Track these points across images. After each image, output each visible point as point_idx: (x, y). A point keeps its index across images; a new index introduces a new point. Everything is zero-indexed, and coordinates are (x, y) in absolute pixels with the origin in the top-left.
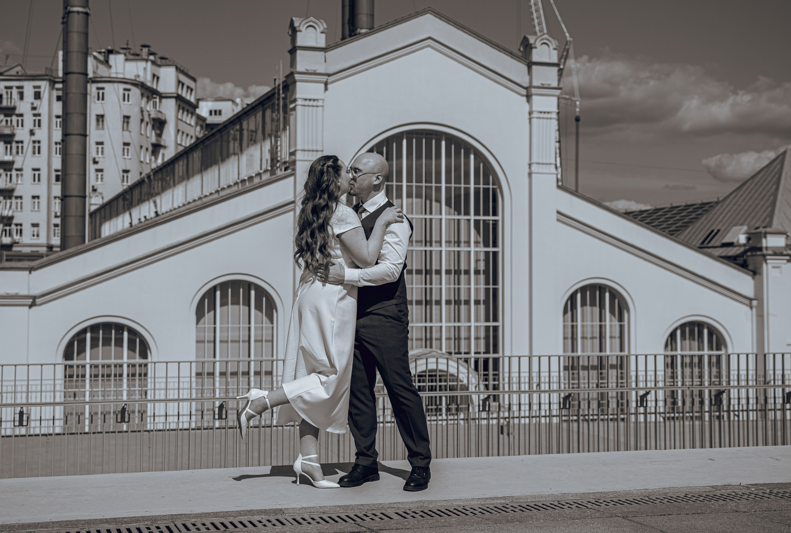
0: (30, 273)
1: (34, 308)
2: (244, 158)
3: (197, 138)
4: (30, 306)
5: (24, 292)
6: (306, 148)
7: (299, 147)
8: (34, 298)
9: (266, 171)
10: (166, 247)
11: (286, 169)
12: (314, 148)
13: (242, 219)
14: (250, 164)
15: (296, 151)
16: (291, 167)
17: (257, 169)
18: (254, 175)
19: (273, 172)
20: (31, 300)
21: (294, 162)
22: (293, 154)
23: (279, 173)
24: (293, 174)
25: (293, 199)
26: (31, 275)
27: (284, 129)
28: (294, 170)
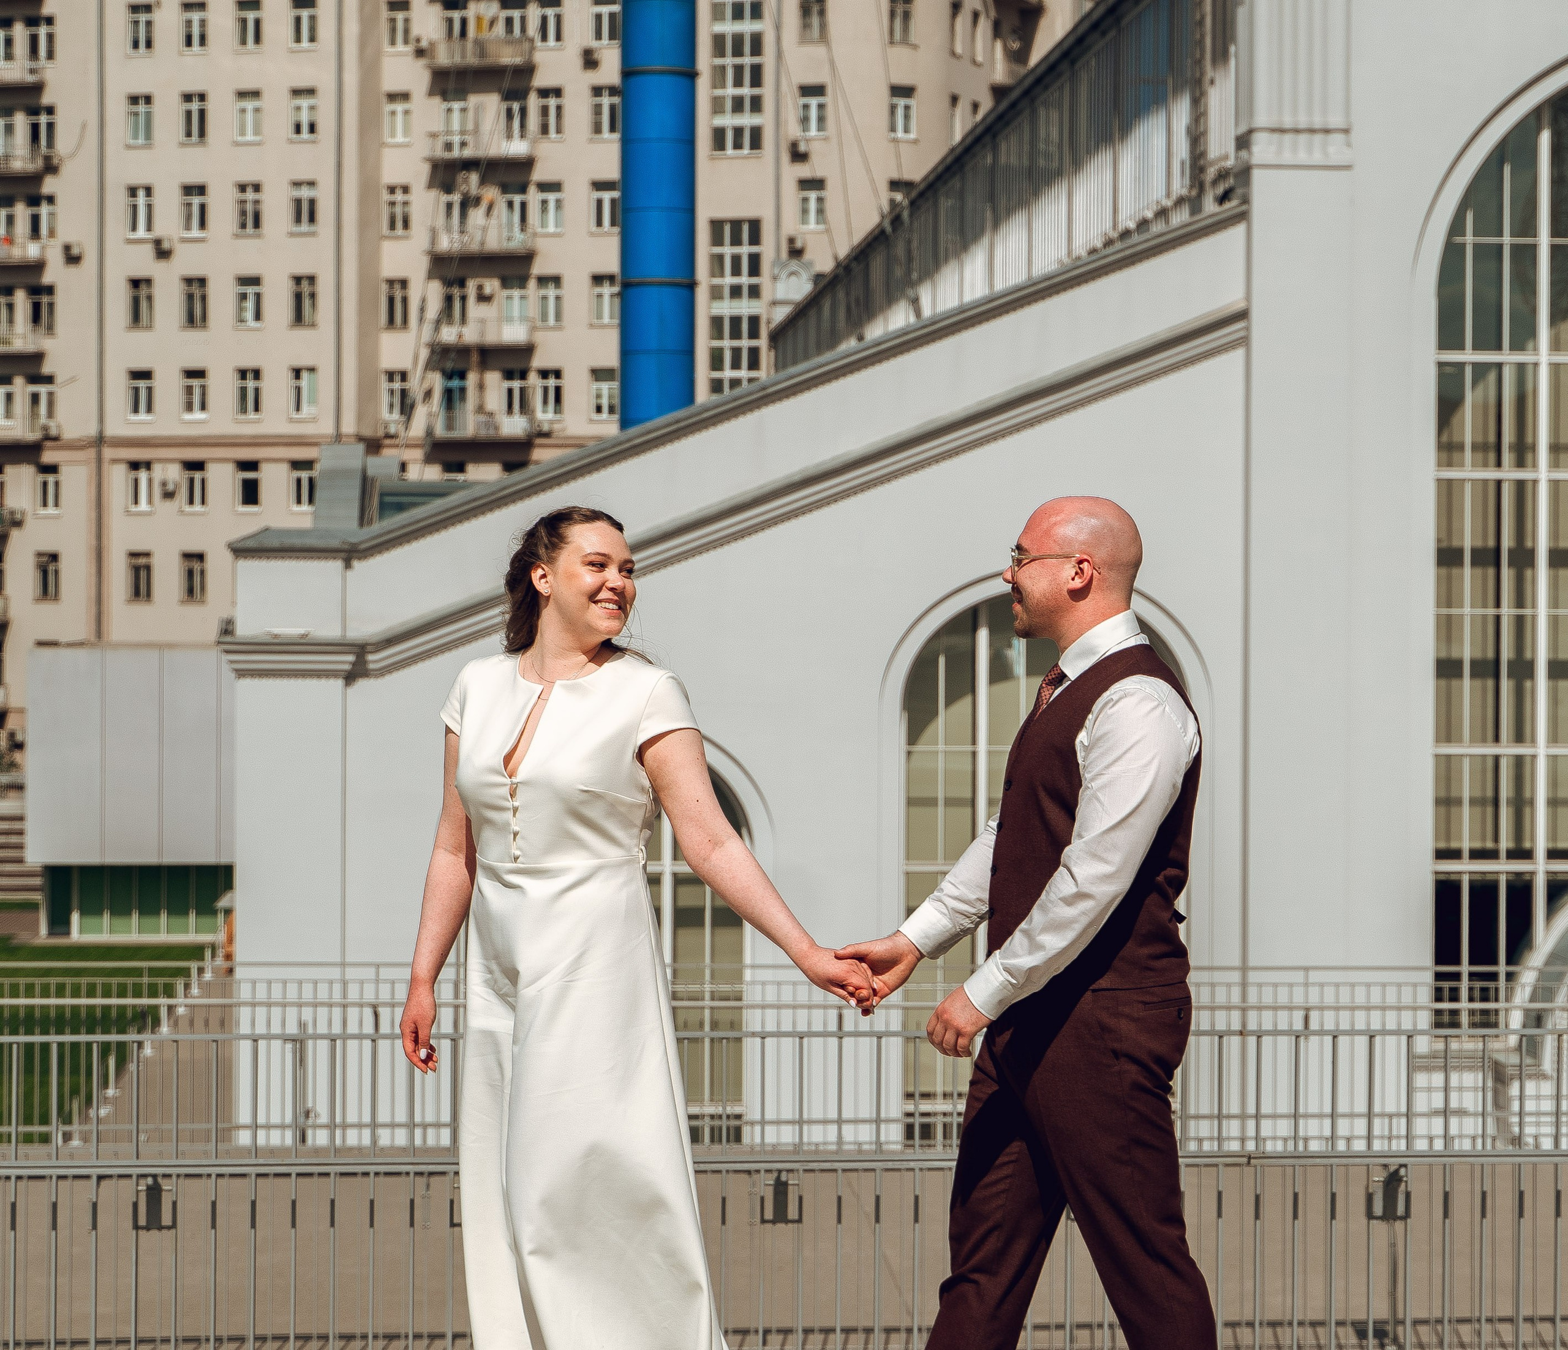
0: (348, 565)
1: (362, 684)
2: (1128, 156)
3: (998, 92)
4: (350, 678)
5: (330, 631)
6: (1288, 122)
7: (1262, 119)
8: (361, 650)
9: (1180, 201)
10: (797, 478)
11: (1223, 198)
12: (1318, 122)
13: (1061, 378)
14: (1142, 178)
15: (1251, 131)
16: (1239, 191)
17: (1157, 194)
18: (1149, 215)
19: (1194, 203)
20: (351, 658)
21: (1244, 173)
22: (1243, 142)
23: (1210, 206)
24: (1242, 216)
25: (1241, 305)
26: (349, 573)
27: (1221, 56)
28: (1246, 200)
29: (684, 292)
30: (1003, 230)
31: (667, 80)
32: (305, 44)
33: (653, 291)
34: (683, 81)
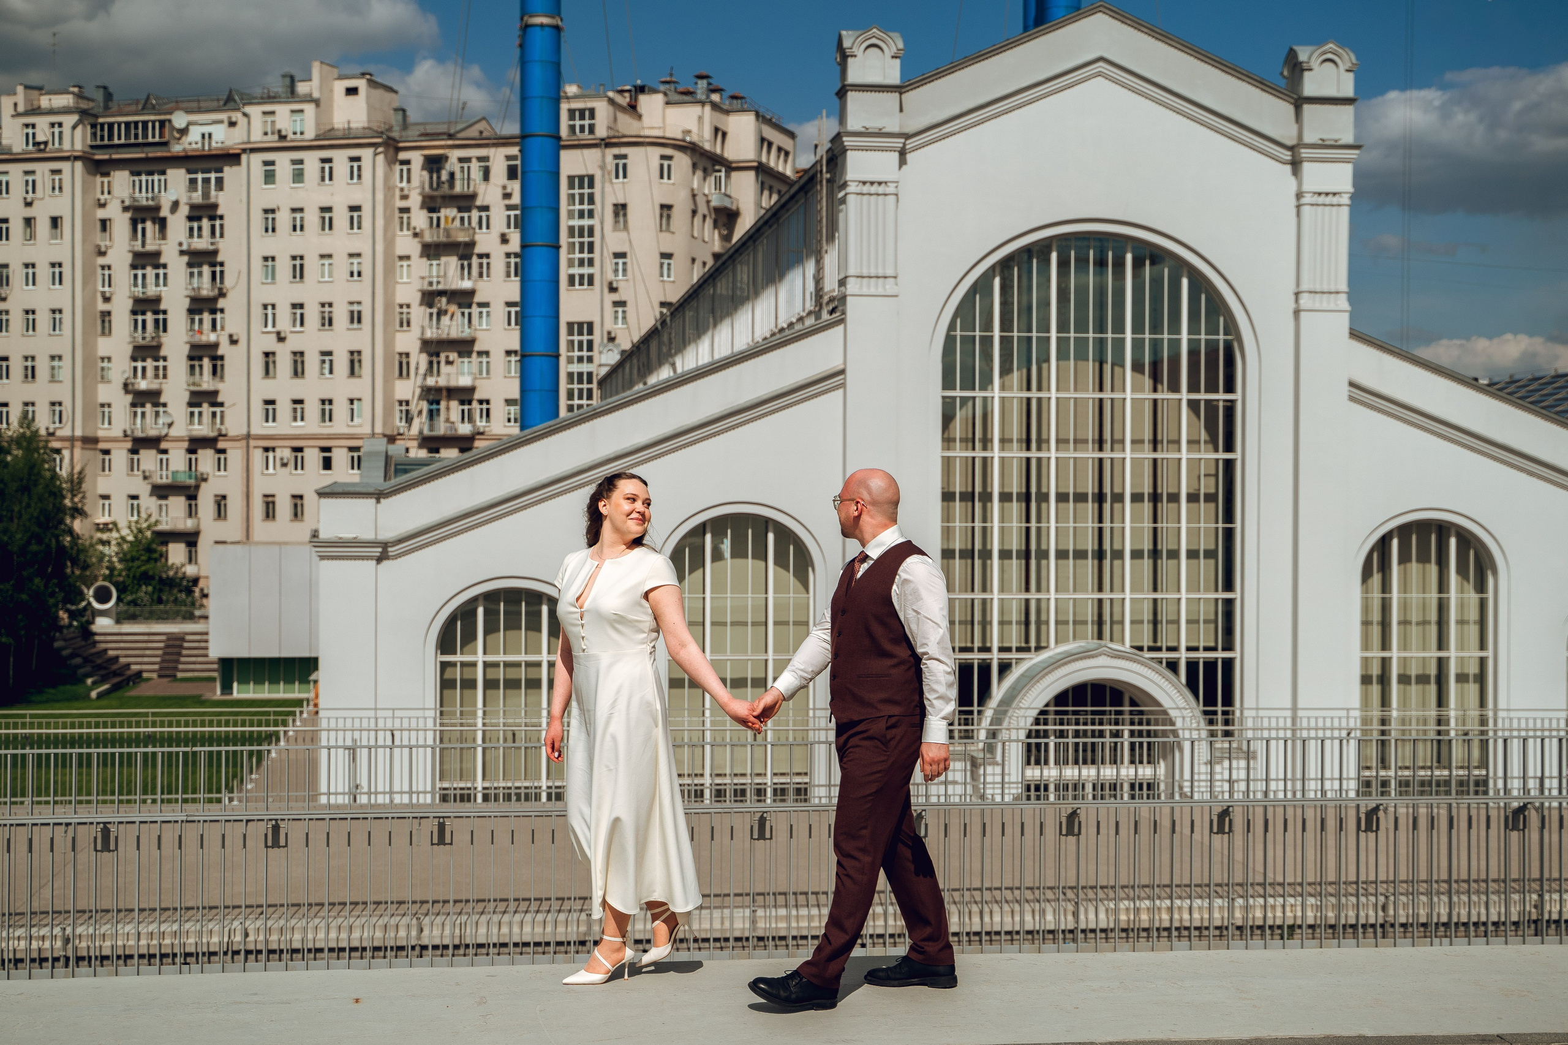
0: (378, 501)
1: (385, 563)
2: (783, 289)
3: (716, 256)
4: (379, 560)
5: (369, 536)
6: (865, 273)
7: (852, 271)
8: (385, 545)
9: (810, 313)
10: (612, 456)
11: (832, 312)
12: (881, 273)
13: (748, 404)
14: (790, 301)
15: (846, 277)
16: (840, 308)
17: (798, 310)
18: (794, 320)
19: (817, 314)
20: (380, 550)
21: (843, 299)
22: (842, 283)
23: (825, 316)
24: (842, 321)
25: (842, 367)
26: (379, 506)
27: (831, 238)
28: (844, 313)
29: (553, 359)
30: (719, 327)
31: (544, 249)
32: (356, 230)
33: (537, 359)
34: (553, 250)
